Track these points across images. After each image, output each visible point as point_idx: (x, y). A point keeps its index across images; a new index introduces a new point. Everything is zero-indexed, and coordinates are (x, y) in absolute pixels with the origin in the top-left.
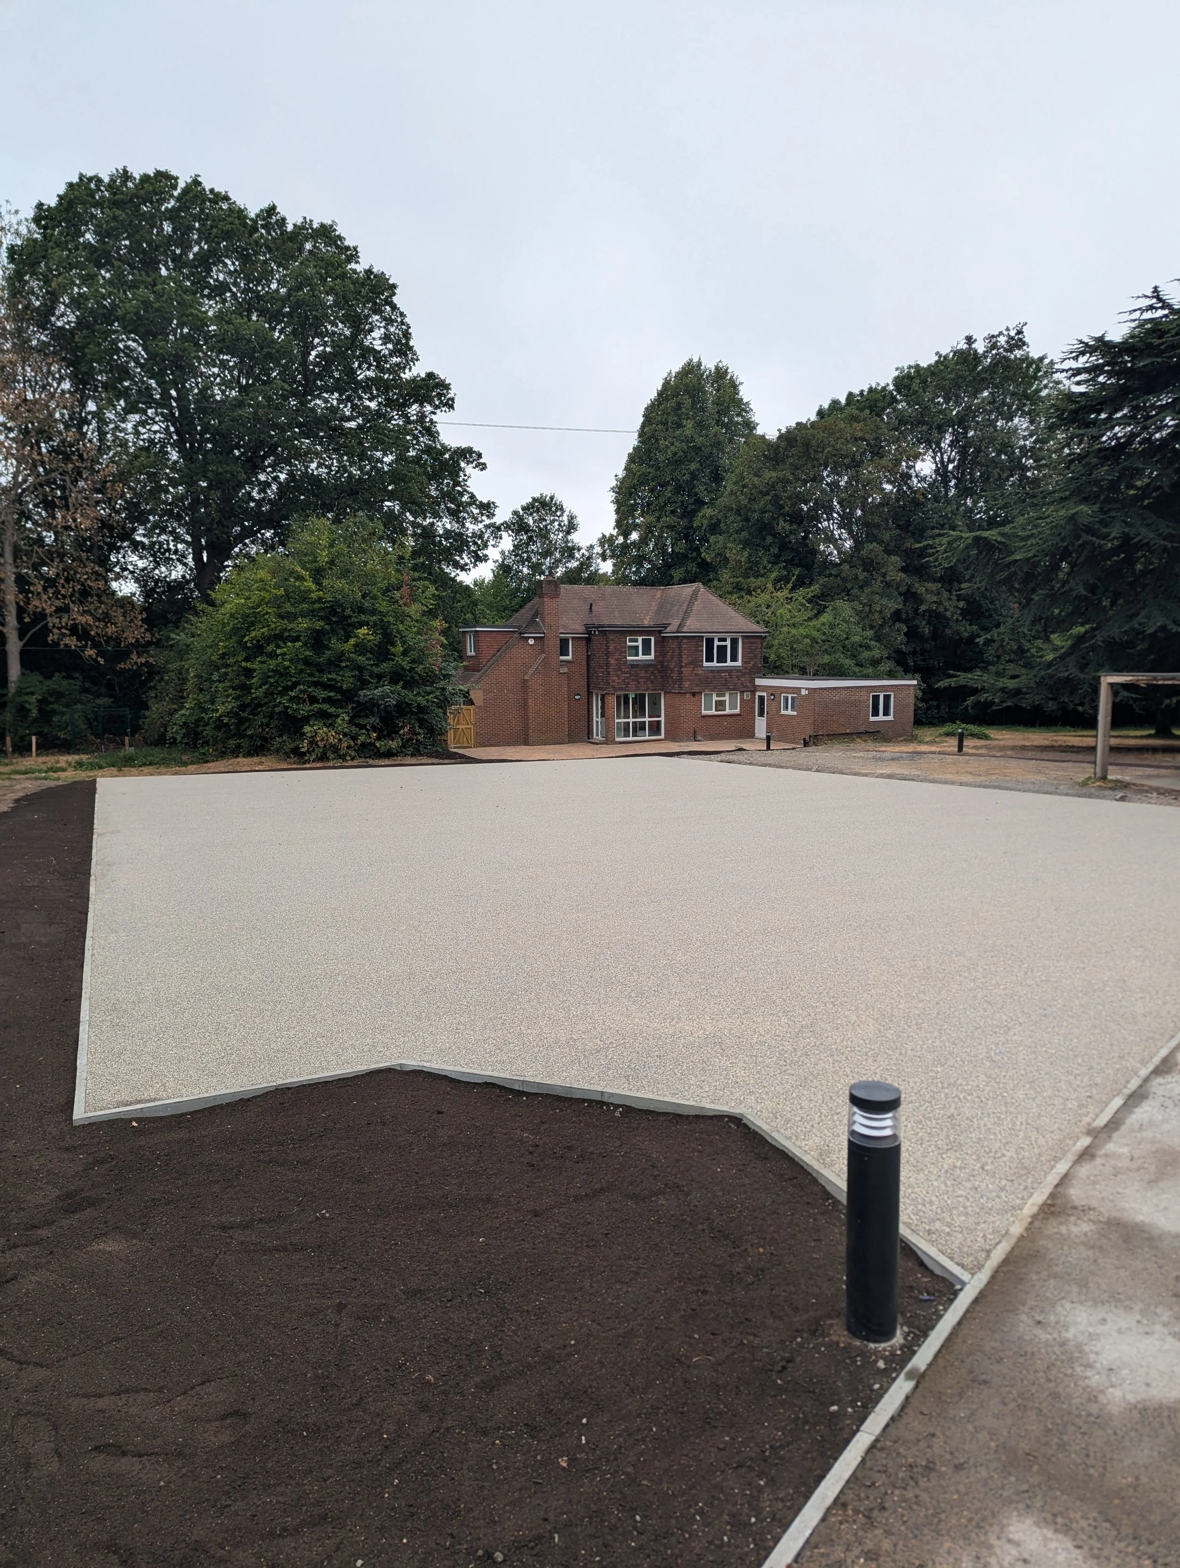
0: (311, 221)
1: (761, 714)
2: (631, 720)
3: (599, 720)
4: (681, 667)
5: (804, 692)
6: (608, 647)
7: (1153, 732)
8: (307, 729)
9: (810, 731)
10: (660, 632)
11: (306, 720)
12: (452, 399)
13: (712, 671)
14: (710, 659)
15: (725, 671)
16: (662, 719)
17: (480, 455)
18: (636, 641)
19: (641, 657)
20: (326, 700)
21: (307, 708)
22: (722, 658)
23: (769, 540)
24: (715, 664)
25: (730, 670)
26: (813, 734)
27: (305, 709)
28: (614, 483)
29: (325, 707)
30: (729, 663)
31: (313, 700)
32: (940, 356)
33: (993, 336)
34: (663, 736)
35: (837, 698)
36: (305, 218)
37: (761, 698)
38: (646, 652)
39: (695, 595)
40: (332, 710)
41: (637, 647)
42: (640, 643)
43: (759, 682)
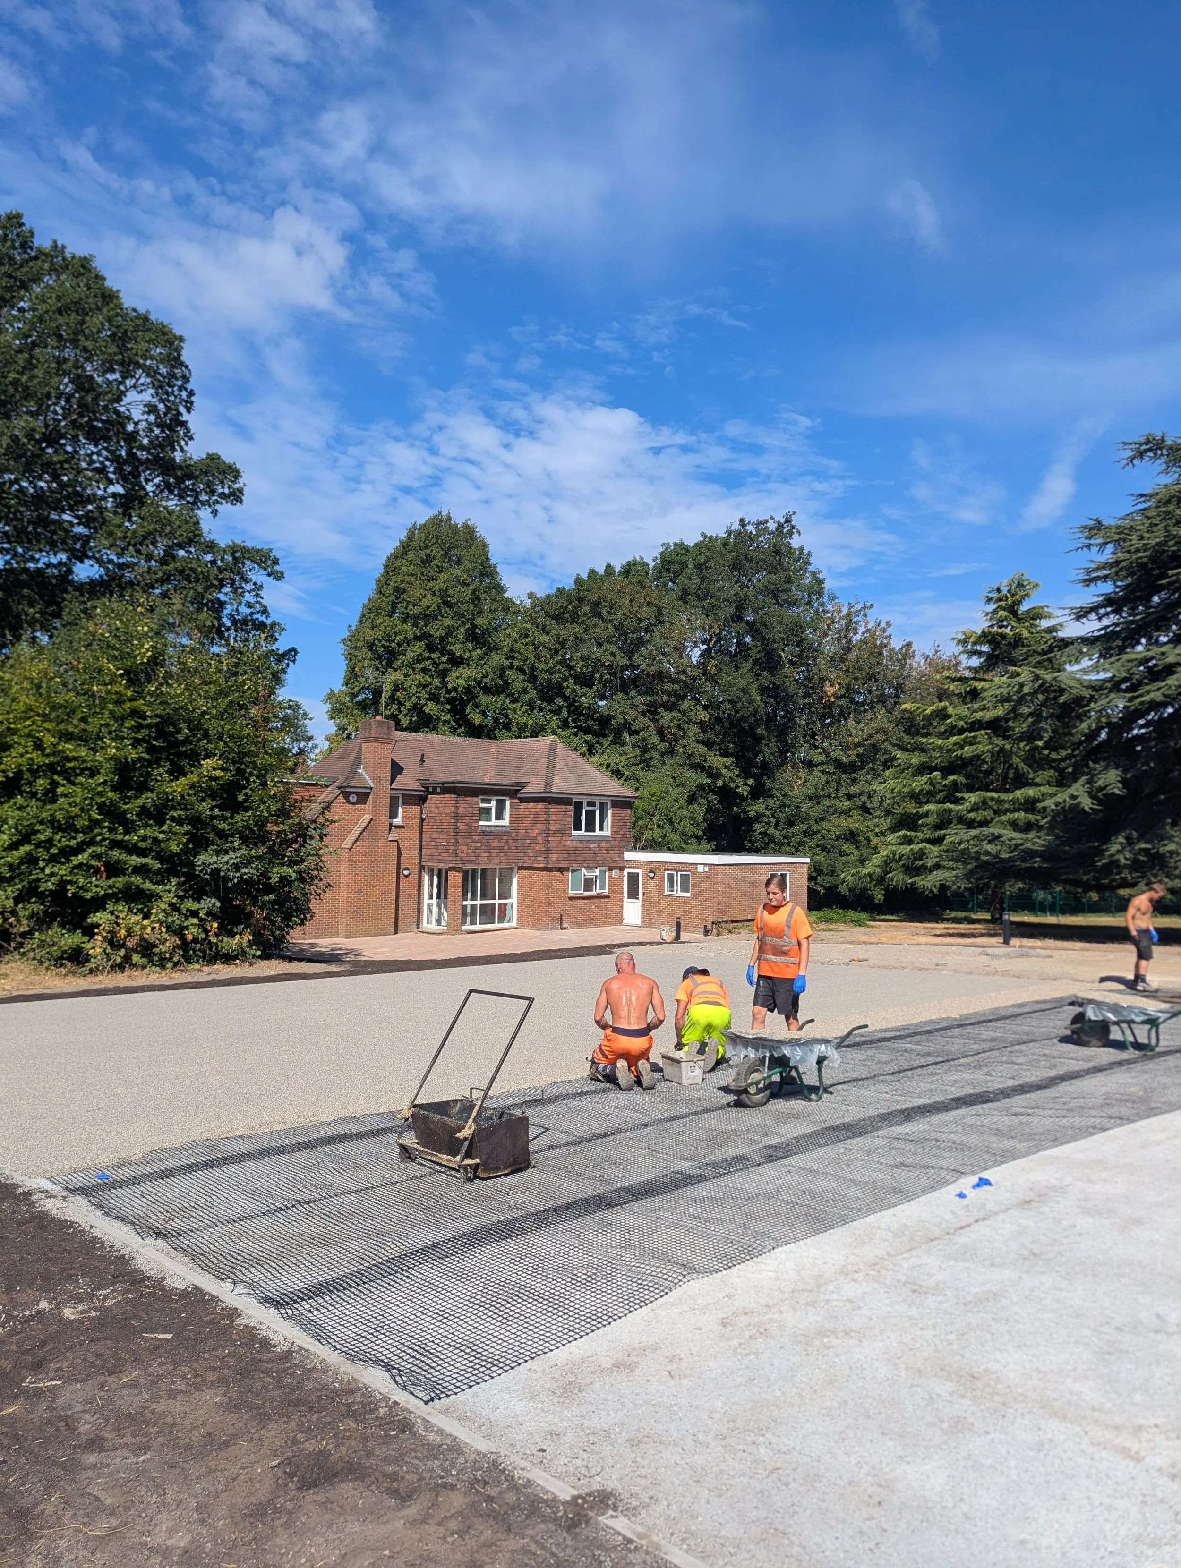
0: (64, 247)
1: (633, 894)
2: (479, 902)
3: (434, 901)
4: (548, 835)
5: (700, 869)
6: (457, 809)
7: (988, 916)
8: (100, 918)
9: (711, 917)
10: (517, 791)
11: (99, 904)
12: (241, 491)
13: (581, 842)
14: (578, 827)
15: (594, 842)
16: (514, 900)
17: (276, 562)
18: (489, 801)
19: (493, 822)
20: (139, 870)
21: (103, 883)
22: (590, 827)
23: (559, 701)
24: (582, 833)
25: (599, 841)
26: (715, 919)
27: (98, 886)
28: (346, 634)
29: (137, 880)
30: (598, 833)
31: (114, 869)
32: (706, 537)
33: (760, 523)
34: (514, 923)
35: (739, 877)
36: (55, 242)
37: (633, 878)
38: (499, 817)
39: (552, 748)
40: (148, 885)
41: (488, 810)
42: (493, 804)
43: (628, 856)
